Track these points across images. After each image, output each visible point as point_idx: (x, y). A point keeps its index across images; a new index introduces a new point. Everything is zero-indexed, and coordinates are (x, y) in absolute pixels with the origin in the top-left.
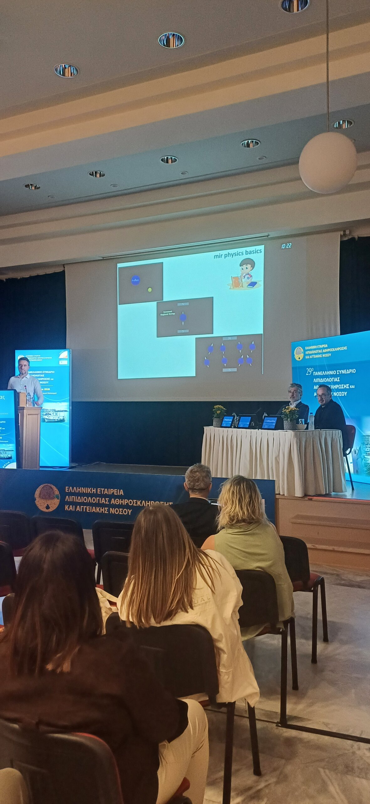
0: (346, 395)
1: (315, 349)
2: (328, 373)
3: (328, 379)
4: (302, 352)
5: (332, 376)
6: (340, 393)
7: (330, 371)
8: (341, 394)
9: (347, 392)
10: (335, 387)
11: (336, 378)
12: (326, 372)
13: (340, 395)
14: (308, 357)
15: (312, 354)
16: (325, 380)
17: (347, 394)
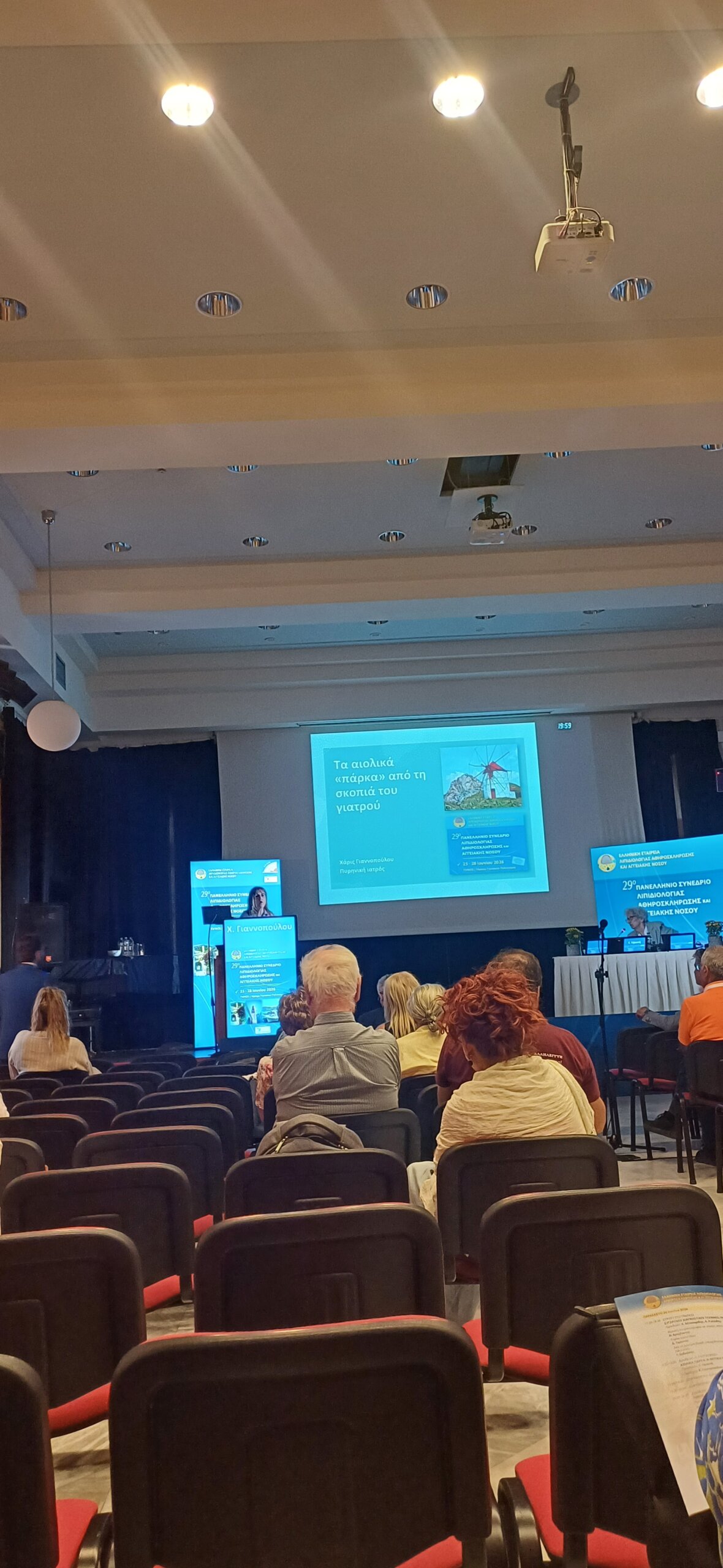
0: (696, 912)
1: (638, 857)
2: (662, 886)
3: (663, 893)
4: (614, 861)
5: (669, 889)
6: (686, 909)
7: (667, 884)
8: (688, 911)
9: (697, 909)
10: (677, 902)
11: (678, 892)
12: (659, 885)
13: (686, 913)
14: (624, 867)
15: (633, 863)
16: (659, 895)
17: (698, 910)
